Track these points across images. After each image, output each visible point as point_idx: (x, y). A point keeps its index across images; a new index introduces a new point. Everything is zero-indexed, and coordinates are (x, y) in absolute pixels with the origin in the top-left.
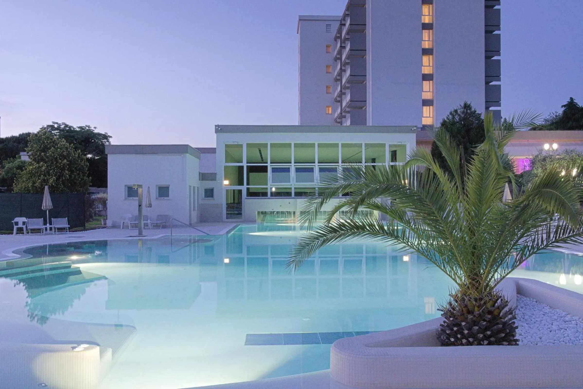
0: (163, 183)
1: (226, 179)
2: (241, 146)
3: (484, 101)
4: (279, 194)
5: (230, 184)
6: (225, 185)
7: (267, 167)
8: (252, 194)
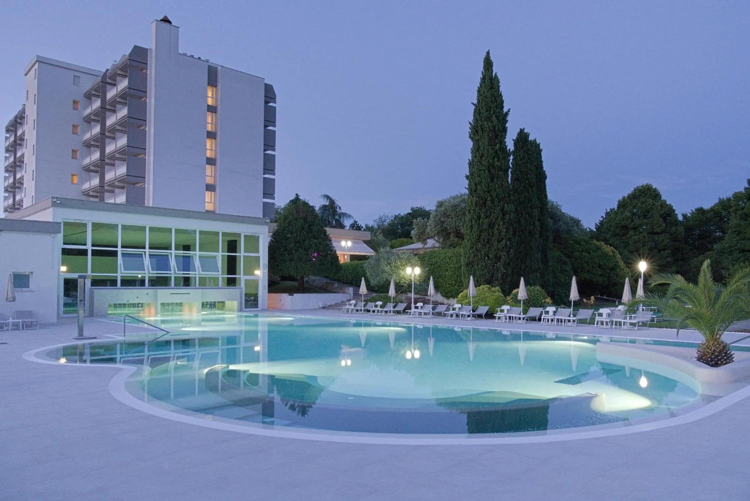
0: (23, 269)
1: (63, 264)
2: (85, 225)
3: (263, 168)
4: (128, 283)
5: (68, 271)
6: (62, 272)
7: (117, 251)
8: (96, 283)
